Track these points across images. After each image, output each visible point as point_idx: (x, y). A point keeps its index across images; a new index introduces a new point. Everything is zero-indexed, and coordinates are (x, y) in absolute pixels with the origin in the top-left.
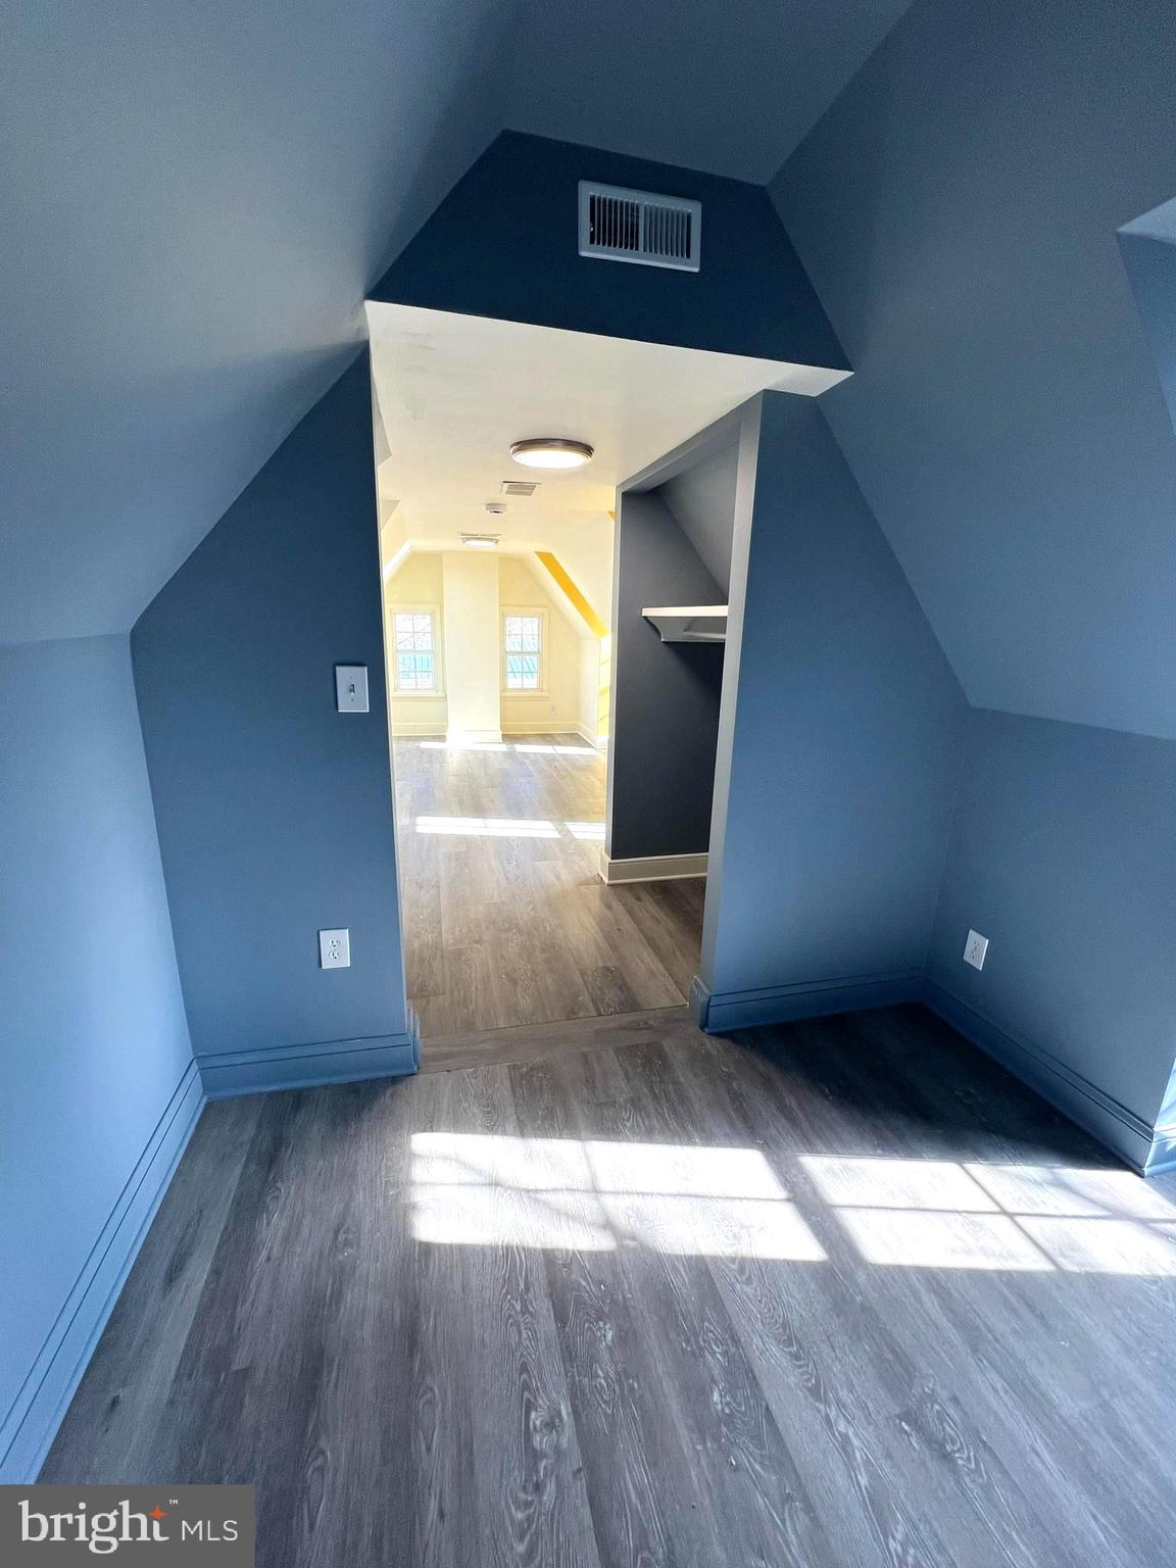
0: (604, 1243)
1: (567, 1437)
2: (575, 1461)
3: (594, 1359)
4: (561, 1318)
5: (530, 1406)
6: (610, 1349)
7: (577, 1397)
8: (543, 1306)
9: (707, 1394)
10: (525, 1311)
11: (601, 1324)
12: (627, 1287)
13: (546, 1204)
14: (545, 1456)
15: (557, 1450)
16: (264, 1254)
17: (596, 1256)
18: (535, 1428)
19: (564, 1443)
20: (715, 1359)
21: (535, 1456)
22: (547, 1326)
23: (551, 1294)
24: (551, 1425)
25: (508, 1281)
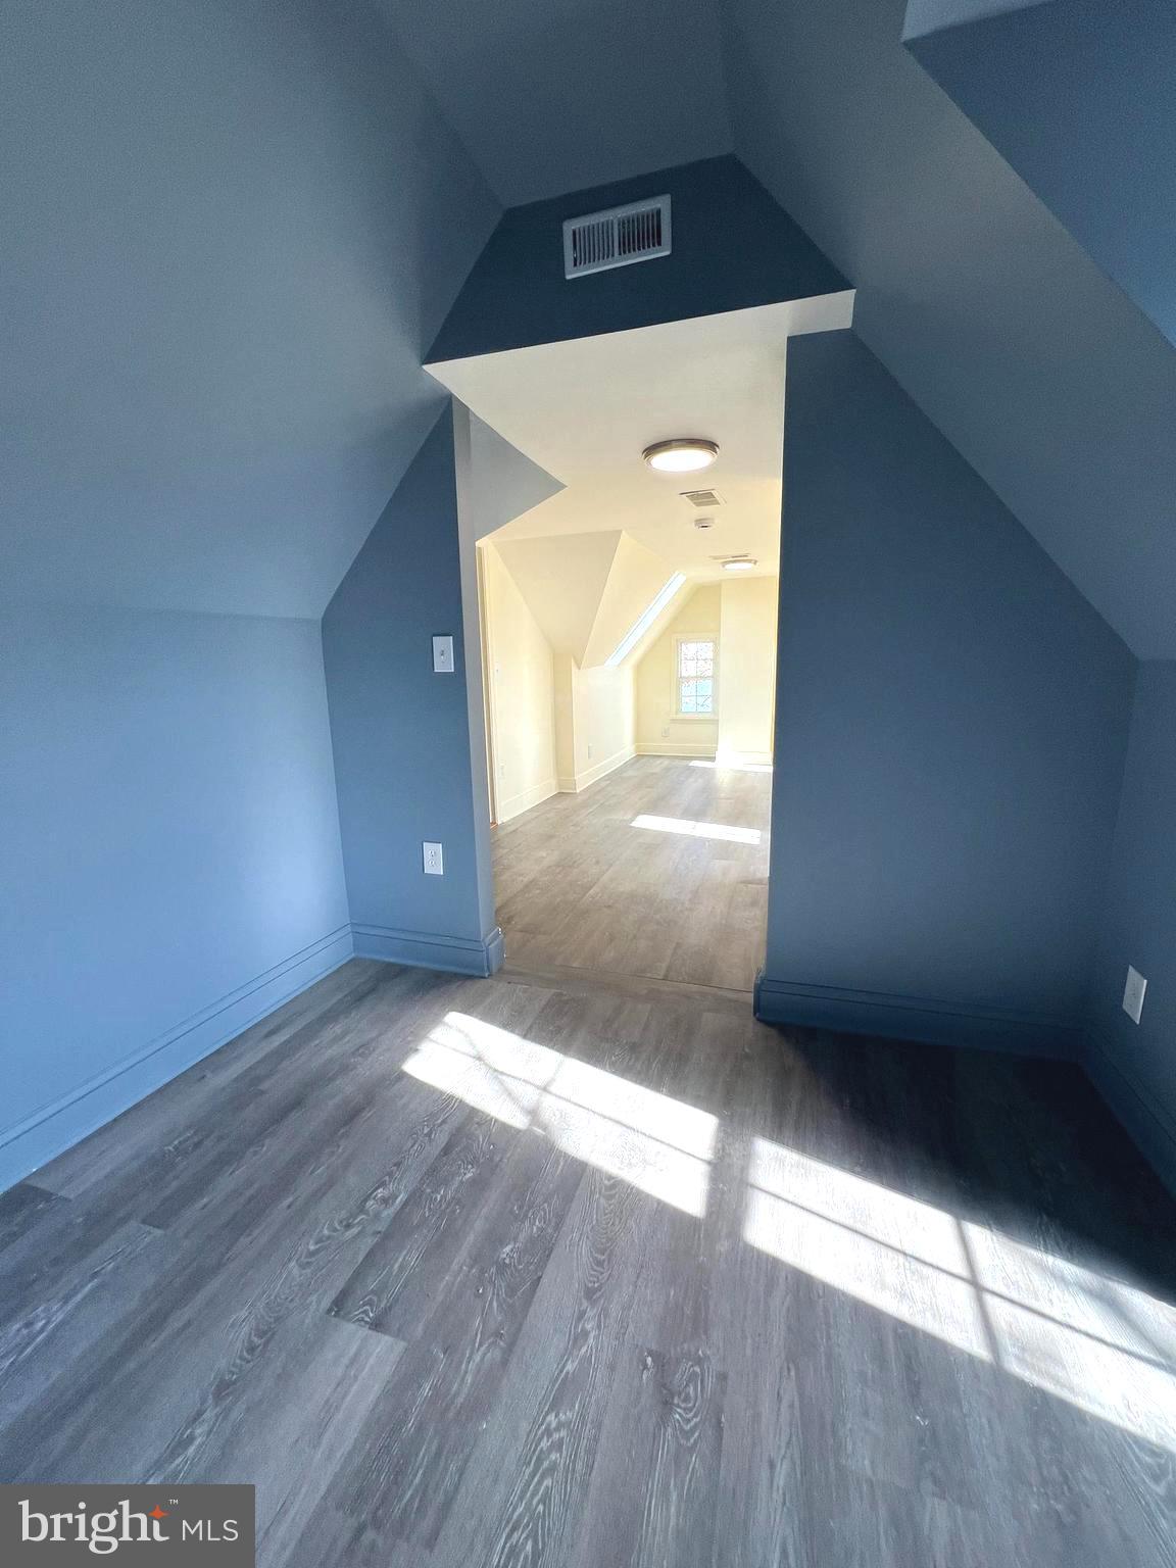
0: (519, 1121)
1: (388, 1213)
2: (381, 1227)
3: (446, 1182)
4: (447, 1150)
5: (383, 1184)
6: (461, 1182)
7: (415, 1198)
8: (441, 1139)
9: (503, 1244)
10: (429, 1135)
11: (470, 1166)
12: (508, 1155)
13: (501, 1083)
14: (367, 1214)
15: (377, 1216)
16: (317, 1042)
17: (505, 1128)
18: (374, 1198)
19: (385, 1214)
20: (531, 1228)
21: (362, 1209)
22: (435, 1150)
23: (453, 1135)
24: (385, 1201)
25: (433, 1116)
